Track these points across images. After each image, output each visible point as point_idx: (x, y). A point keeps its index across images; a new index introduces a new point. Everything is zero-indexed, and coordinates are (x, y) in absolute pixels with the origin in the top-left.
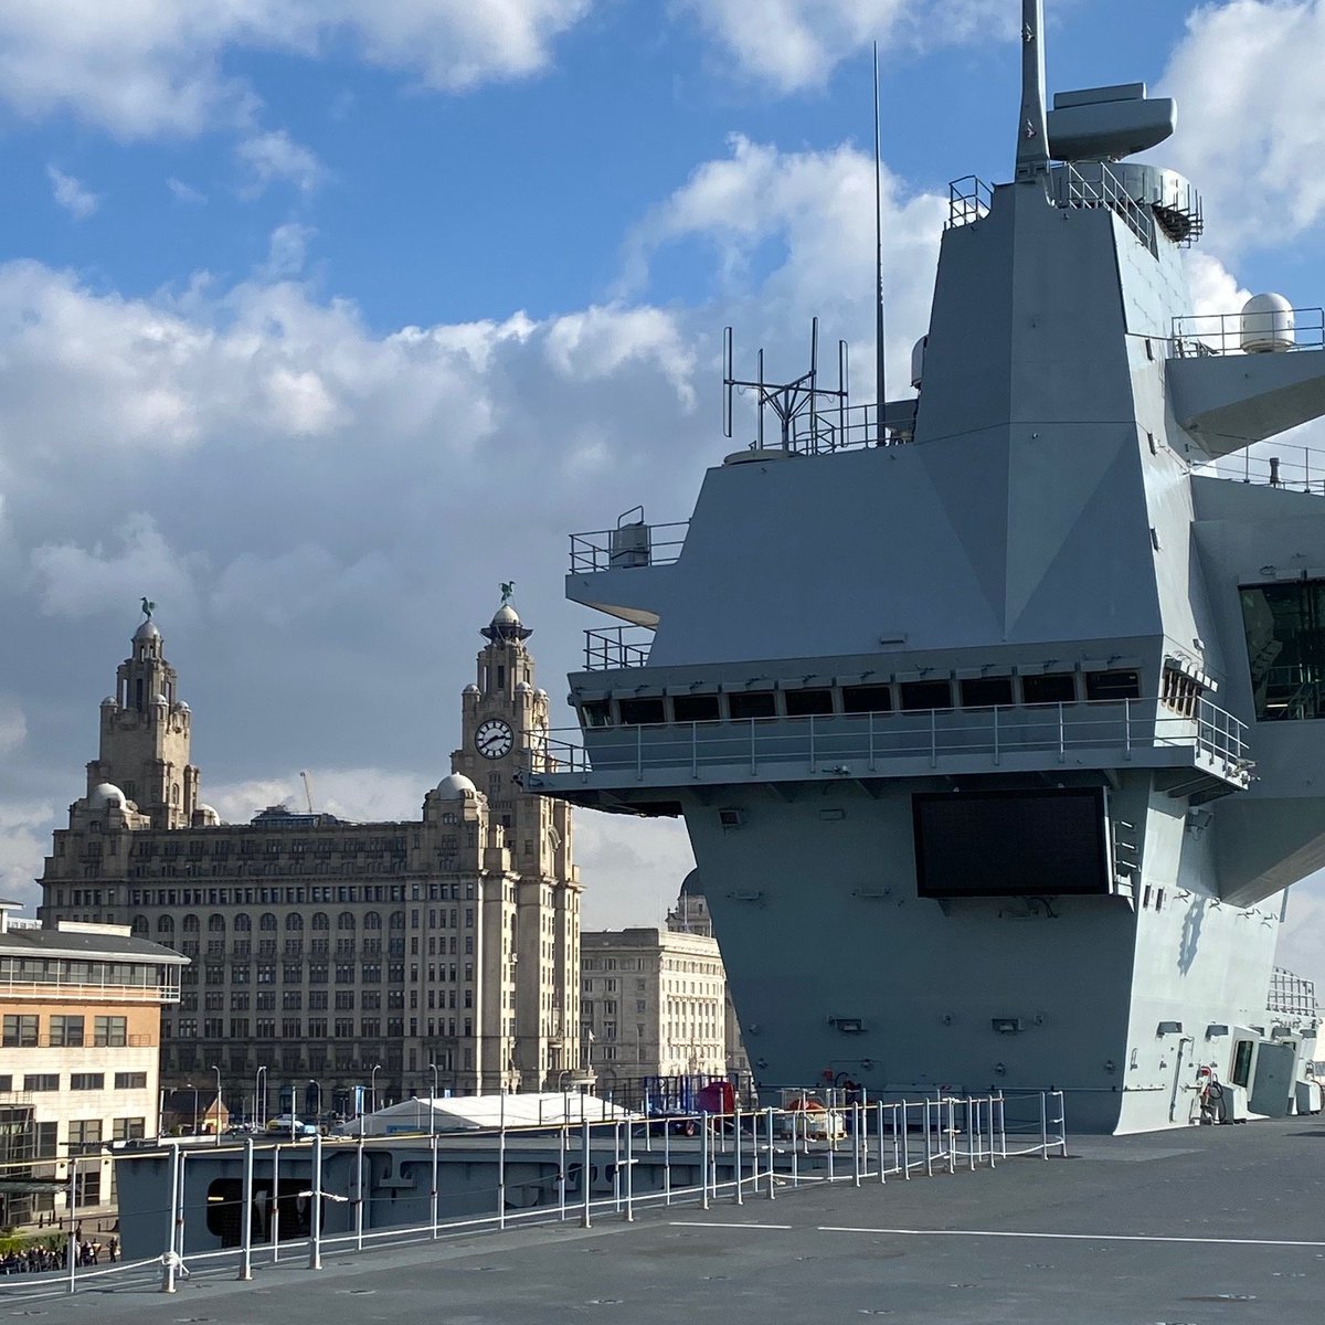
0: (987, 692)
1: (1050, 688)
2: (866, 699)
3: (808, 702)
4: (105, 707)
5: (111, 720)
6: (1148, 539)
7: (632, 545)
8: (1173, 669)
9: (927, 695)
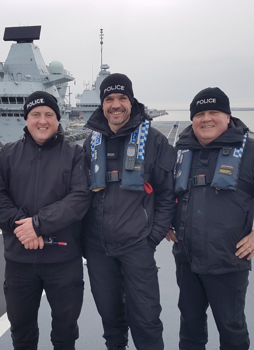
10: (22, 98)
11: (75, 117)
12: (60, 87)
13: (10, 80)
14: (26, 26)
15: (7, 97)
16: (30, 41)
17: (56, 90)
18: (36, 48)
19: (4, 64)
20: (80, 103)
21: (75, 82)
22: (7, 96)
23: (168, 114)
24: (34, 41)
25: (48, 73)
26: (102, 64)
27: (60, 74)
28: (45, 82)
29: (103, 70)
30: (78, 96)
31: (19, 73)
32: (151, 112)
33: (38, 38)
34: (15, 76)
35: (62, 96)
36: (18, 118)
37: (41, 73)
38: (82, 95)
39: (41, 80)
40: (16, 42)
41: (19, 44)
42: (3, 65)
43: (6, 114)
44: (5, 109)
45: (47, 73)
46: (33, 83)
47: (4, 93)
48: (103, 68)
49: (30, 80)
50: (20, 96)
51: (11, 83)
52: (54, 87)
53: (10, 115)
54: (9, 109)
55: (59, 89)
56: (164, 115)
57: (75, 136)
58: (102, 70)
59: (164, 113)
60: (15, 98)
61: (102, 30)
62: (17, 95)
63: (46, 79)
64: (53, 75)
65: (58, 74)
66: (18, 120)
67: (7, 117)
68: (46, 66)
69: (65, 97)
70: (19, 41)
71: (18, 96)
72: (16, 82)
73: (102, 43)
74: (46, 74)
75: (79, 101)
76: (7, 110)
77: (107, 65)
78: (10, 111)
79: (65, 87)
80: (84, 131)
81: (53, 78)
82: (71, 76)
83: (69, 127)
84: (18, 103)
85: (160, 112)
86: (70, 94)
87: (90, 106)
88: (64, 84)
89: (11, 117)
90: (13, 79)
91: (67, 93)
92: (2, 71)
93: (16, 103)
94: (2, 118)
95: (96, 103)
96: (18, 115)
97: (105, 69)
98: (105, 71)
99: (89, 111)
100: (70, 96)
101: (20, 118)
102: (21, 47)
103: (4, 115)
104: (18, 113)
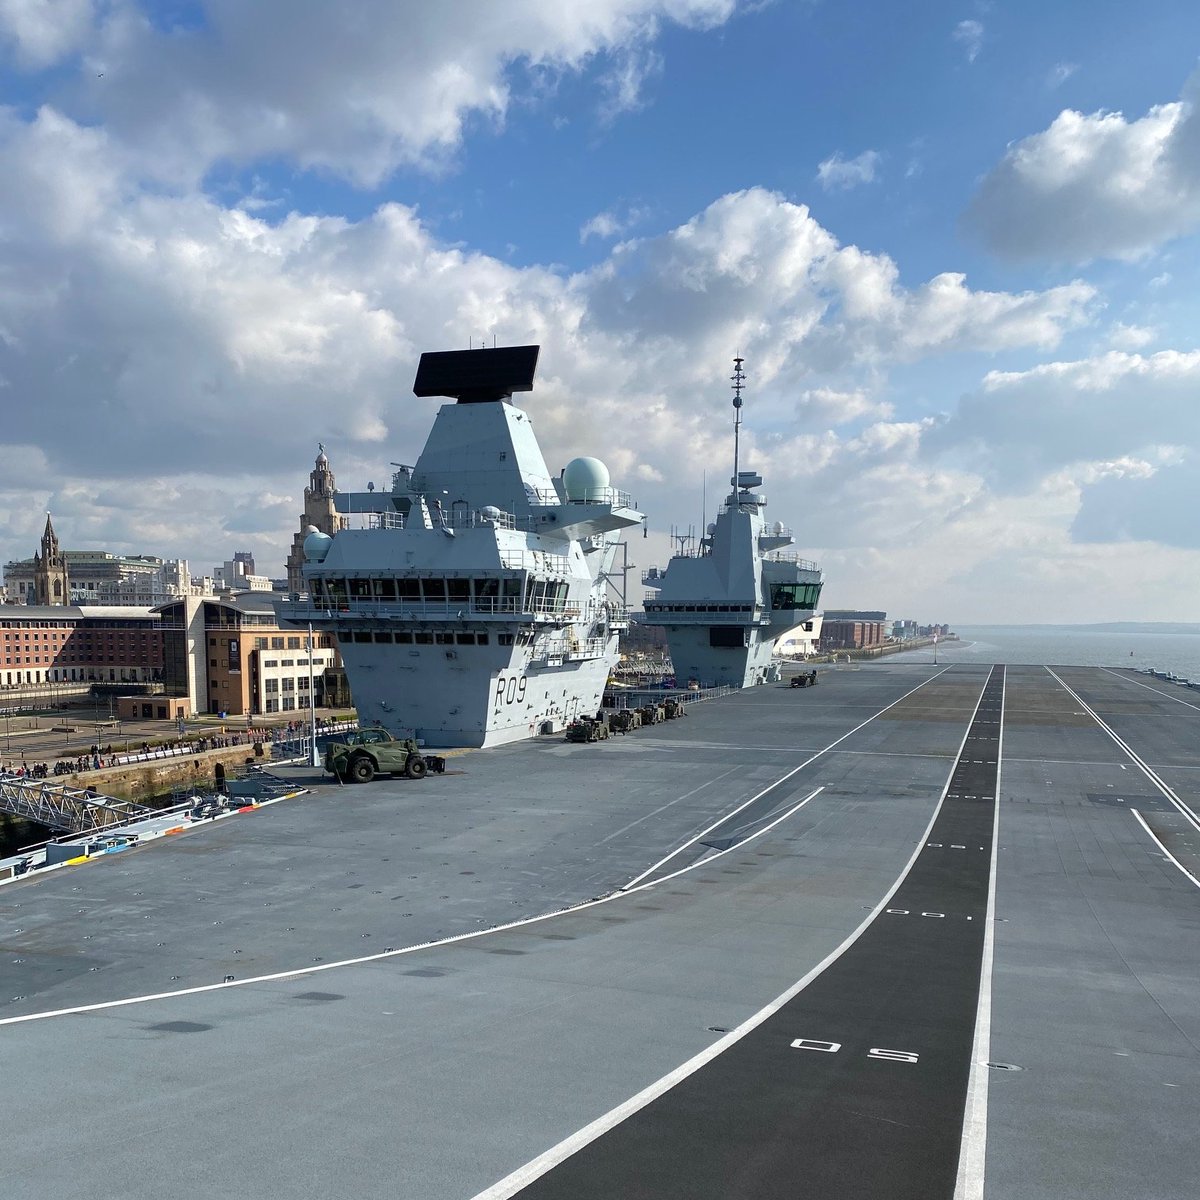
0: (724, 609)
1: (736, 609)
2: (701, 609)
3: (690, 609)
4: (306, 491)
5: (309, 497)
6: (755, 580)
7: (653, 573)
8: (757, 605)
9: (713, 609)
10: (466, 582)
12: (594, 545)
13: (428, 523)
14: (490, 345)
15: (417, 580)
16: (498, 394)
17: (581, 555)
18: (520, 417)
19: (411, 471)
20: (657, 598)
21: (645, 530)
22: (415, 577)
24: (514, 394)
25: (557, 500)
26: (738, 471)
27: (595, 502)
29: (739, 489)
31: (460, 501)
32: (897, 631)
33: (527, 386)
34: (446, 511)
35: (600, 576)
36: (447, 647)
37: (531, 500)
38: (663, 572)
39: (532, 523)
40: (453, 401)
41: (466, 407)
42: (407, 474)
43: (410, 635)
44: (406, 618)
45: (553, 501)
46: (503, 535)
47: (407, 567)
48: (739, 485)
49: (495, 523)
50: (459, 577)
52: (575, 546)
53: (423, 639)
54: (420, 618)
55: (589, 551)
58: (735, 489)
60: (441, 581)
61: (738, 360)
62: (450, 571)
63: (548, 522)
64: (573, 506)
65: (589, 502)
66: (449, 655)
67: (415, 646)
69: (611, 578)
70: (466, 396)
71: (451, 576)
72: (448, 531)
73: (738, 403)
74: (550, 503)
75: (655, 594)
76: (413, 623)
77: (754, 474)
78: (424, 624)
79: (612, 546)
82: (632, 509)
84: (451, 600)
86: (625, 569)
88: (608, 536)
89: (425, 646)
90: (438, 521)
92: (406, 496)
93: (444, 599)
94: (395, 649)
95: (712, 599)
96: (448, 639)
97: (747, 486)
98: (748, 493)
99: (686, 625)
100: (625, 575)
101: (456, 647)
102: (471, 414)
103: (403, 639)
104: (448, 632)
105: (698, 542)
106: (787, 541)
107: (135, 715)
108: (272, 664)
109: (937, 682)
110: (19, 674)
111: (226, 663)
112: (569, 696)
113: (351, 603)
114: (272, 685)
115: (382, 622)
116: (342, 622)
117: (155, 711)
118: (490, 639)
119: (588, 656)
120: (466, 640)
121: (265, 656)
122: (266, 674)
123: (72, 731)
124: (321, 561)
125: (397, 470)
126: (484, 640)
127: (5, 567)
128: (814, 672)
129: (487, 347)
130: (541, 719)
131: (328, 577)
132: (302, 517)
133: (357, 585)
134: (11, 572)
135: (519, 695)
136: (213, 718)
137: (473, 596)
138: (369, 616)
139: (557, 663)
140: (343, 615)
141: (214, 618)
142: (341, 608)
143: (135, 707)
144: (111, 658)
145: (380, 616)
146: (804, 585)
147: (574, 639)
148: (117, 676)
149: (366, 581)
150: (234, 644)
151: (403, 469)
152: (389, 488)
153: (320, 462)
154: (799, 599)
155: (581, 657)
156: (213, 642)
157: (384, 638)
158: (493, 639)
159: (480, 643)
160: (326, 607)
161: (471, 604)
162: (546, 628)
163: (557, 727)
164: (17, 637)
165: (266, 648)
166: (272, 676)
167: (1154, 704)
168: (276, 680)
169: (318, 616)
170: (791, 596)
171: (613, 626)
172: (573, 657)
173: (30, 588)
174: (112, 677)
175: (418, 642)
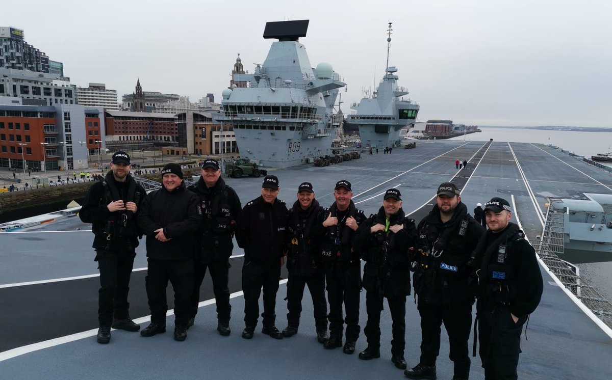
10: (278, 107)
11: (354, 132)
12: (328, 94)
13: (266, 86)
14: (291, 20)
15: (261, 107)
16: (295, 38)
17: (323, 98)
18: (301, 47)
19: (261, 66)
20: (356, 114)
21: (346, 89)
22: (261, 105)
23: (481, 131)
24: (299, 38)
25: (314, 78)
26: (389, 66)
27: (327, 79)
28: (309, 88)
29: (389, 73)
30: (355, 105)
31: (279, 78)
32: (457, 128)
33: (304, 35)
34: (273, 82)
35: (330, 106)
36: (272, 131)
37: (305, 77)
38: (359, 104)
39: (304, 86)
40: (278, 40)
41: (281, 43)
42: (260, 68)
43: (258, 126)
44: (257, 120)
45: (312, 77)
46: (293, 90)
47: (258, 102)
48: (389, 72)
49: (290, 86)
50: (277, 105)
51: (268, 90)
52: (321, 94)
53: (263, 128)
54: (262, 120)
55: (326, 96)
56: (475, 132)
57: (342, 156)
58: (387, 73)
59: (474, 130)
60: (270, 107)
61: (390, 23)
62: (273, 103)
63: (309, 85)
64: (319, 79)
65: (325, 78)
66: (272, 134)
67: (260, 130)
68: (313, 69)
69: (334, 106)
70: (282, 39)
71: (273, 105)
72: (273, 89)
73: (389, 40)
74: (311, 79)
75: (355, 112)
76: (260, 122)
77: (394, 68)
78: (263, 122)
79: (335, 95)
80: (357, 149)
81: (319, 84)
82: (342, 81)
83: (343, 143)
84: (264, 113)
85: (469, 128)
86: (340, 103)
87: (368, 118)
88: (333, 91)
89: (263, 130)
90: (270, 85)
91: (337, 102)
92: (259, 75)
93: (270, 114)
94: (253, 131)
95: (376, 114)
96: (271, 128)
97: (392, 72)
98: (391, 75)
99: (366, 124)
100: (340, 105)
101: (274, 131)
102: (283, 46)
103: (256, 127)
104: (272, 125)
105: (372, 93)
106: (406, 93)
107: (168, 154)
108: (217, 136)
109: (462, 148)
110: (127, 137)
111: (200, 136)
112: (317, 149)
113: (238, 114)
114: (217, 144)
115: (249, 121)
116: (234, 121)
117: (175, 152)
118: (287, 128)
119: (323, 135)
120: (278, 128)
121: (215, 133)
122: (215, 140)
123: (146, 159)
124: (228, 99)
125: (257, 66)
126: (284, 129)
127: (123, 97)
128: (415, 143)
129: (290, 20)
130: (306, 158)
131: (230, 104)
132: (231, 81)
133: (241, 108)
134: (125, 98)
135: (297, 149)
136: (196, 156)
137: (281, 112)
138: (244, 119)
139: (312, 137)
140: (235, 118)
141: (196, 119)
142: (234, 116)
143: (168, 151)
144: (161, 132)
145: (248, 119)
146: (411, 110)
147: (319, 128)
148: (163, 139)
149: (244, 106)
150: (204, 129)
151: (259, 66)
152: (253, 73)
153: (239, 60)
154: (409, 115)
155: (321, 135)
156: (196, 128)
157: (249, 127)
158: (288, 128)
159: (283, 129)
160: (229, 116)
161: (280, 116)
162: (307, 125)
163: (312, 160)
164: (127, 123)
165: (215, 131)
166: (217, 141)
167: (543, 158)
168: (219, 142)
169: (226, 118)
170: (407, 114)
171: (334, 124)
172: (318, 135)
173: (132, 104)
174: (161, 139)
175: (276, 129)
